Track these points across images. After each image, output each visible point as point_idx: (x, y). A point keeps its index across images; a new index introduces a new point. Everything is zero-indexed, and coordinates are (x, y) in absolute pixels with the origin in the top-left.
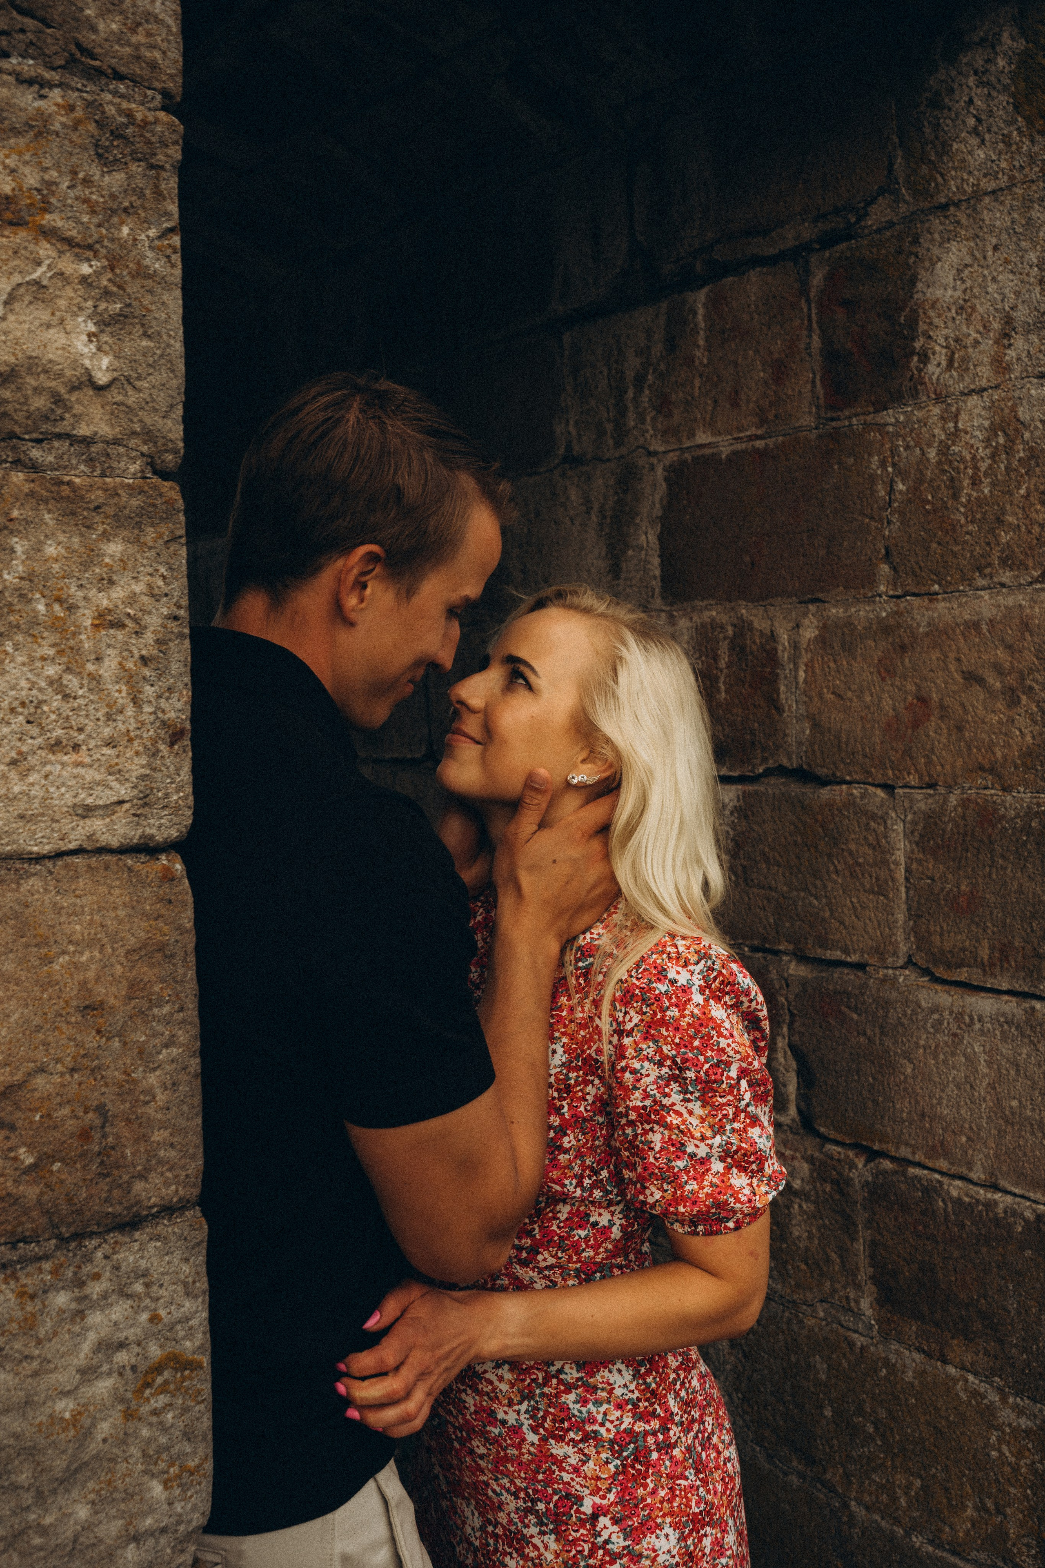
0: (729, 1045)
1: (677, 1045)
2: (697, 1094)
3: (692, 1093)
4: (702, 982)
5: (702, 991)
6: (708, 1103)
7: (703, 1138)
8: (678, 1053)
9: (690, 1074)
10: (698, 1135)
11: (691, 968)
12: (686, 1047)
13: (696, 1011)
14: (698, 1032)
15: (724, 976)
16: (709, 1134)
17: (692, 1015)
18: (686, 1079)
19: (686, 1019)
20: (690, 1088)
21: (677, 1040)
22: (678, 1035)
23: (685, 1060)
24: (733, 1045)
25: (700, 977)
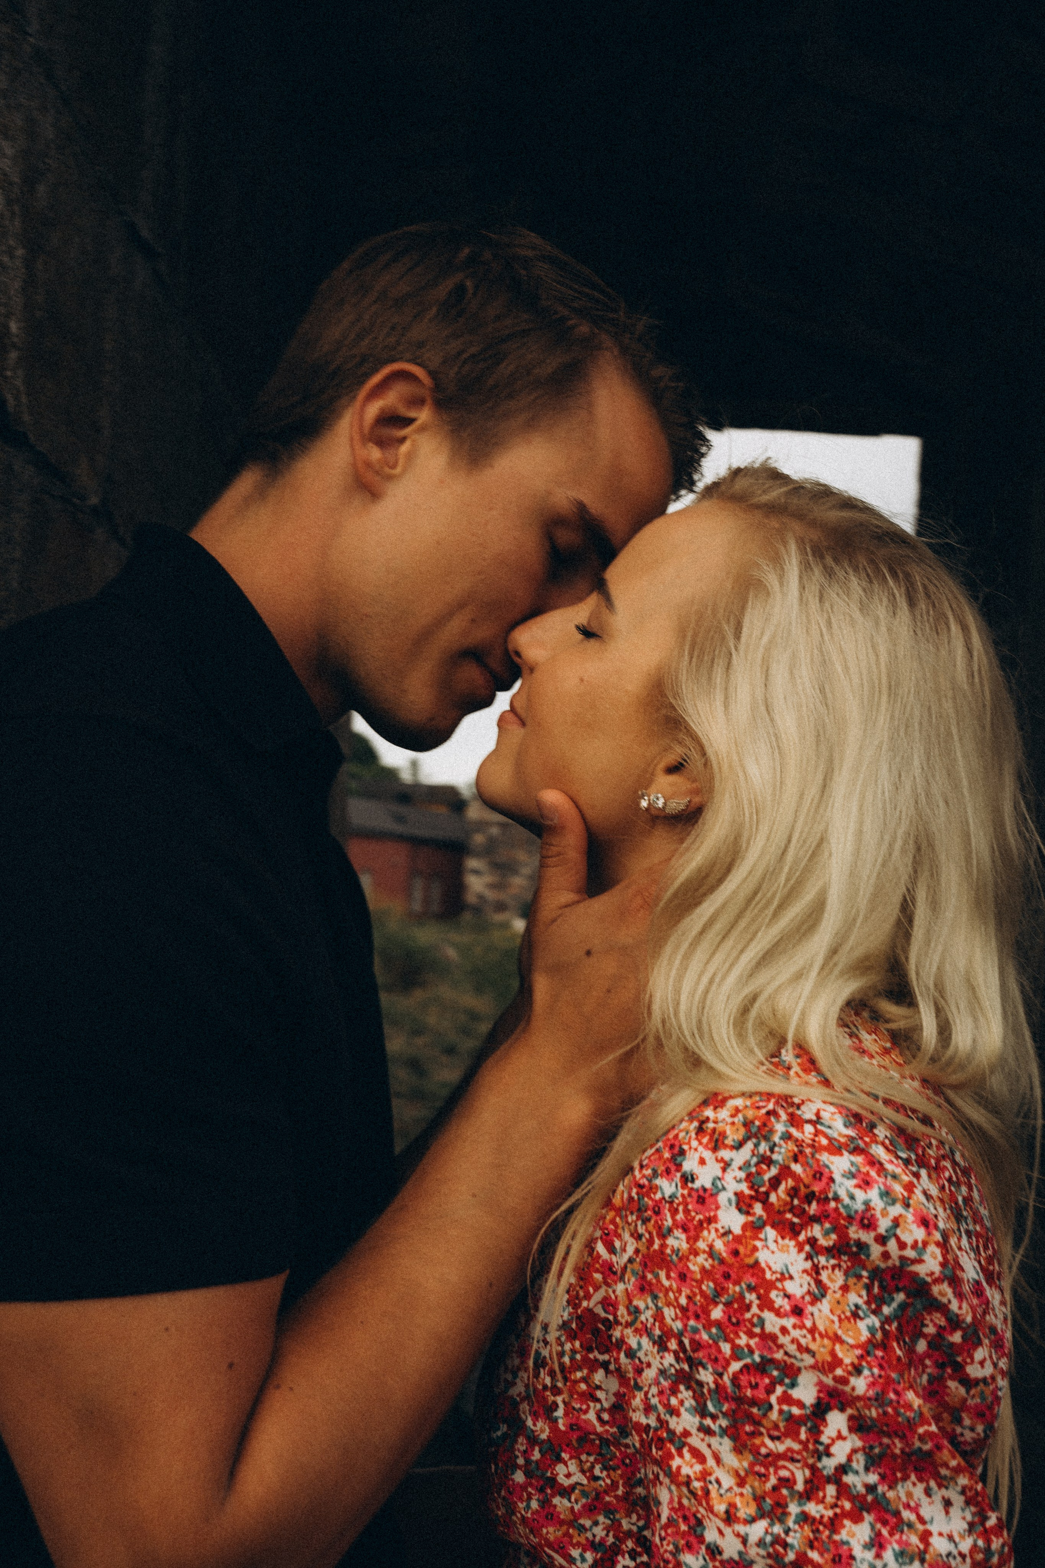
0: (784, 1330)
1: (684, 1310)
2: (724, 1423)
3: (714, 1418)
4: (744, 1187)
5: (743, 1204)
6: (745, 1446)
7: (730, 1518)
8: (685, 1326)
9: (706, 1376)
10: (720, 1508)
11: (725, 1154)
12: (697, 1317)
13: (719, 1245)
14: (720, 1291)
15: (793, 1175)
16: (745, 1510)
17: (711, 1252)
18: (700, 1384)
19: (701, 1259)
20: (711, 1407)
21: (683, 1301)
22: (686, 1291)
23: (697, 1345)
24: (796, 1333)
25: (742, 1175)
